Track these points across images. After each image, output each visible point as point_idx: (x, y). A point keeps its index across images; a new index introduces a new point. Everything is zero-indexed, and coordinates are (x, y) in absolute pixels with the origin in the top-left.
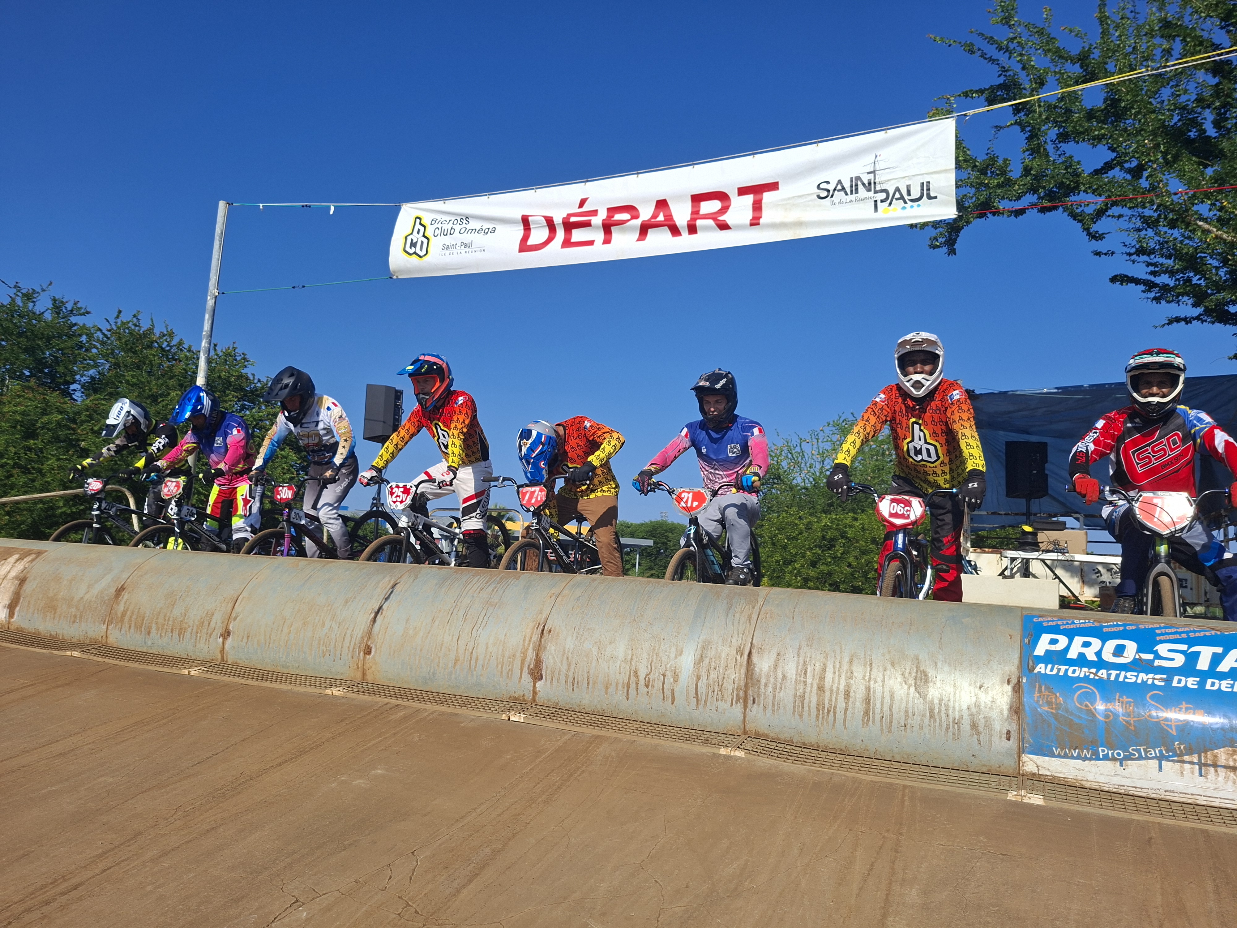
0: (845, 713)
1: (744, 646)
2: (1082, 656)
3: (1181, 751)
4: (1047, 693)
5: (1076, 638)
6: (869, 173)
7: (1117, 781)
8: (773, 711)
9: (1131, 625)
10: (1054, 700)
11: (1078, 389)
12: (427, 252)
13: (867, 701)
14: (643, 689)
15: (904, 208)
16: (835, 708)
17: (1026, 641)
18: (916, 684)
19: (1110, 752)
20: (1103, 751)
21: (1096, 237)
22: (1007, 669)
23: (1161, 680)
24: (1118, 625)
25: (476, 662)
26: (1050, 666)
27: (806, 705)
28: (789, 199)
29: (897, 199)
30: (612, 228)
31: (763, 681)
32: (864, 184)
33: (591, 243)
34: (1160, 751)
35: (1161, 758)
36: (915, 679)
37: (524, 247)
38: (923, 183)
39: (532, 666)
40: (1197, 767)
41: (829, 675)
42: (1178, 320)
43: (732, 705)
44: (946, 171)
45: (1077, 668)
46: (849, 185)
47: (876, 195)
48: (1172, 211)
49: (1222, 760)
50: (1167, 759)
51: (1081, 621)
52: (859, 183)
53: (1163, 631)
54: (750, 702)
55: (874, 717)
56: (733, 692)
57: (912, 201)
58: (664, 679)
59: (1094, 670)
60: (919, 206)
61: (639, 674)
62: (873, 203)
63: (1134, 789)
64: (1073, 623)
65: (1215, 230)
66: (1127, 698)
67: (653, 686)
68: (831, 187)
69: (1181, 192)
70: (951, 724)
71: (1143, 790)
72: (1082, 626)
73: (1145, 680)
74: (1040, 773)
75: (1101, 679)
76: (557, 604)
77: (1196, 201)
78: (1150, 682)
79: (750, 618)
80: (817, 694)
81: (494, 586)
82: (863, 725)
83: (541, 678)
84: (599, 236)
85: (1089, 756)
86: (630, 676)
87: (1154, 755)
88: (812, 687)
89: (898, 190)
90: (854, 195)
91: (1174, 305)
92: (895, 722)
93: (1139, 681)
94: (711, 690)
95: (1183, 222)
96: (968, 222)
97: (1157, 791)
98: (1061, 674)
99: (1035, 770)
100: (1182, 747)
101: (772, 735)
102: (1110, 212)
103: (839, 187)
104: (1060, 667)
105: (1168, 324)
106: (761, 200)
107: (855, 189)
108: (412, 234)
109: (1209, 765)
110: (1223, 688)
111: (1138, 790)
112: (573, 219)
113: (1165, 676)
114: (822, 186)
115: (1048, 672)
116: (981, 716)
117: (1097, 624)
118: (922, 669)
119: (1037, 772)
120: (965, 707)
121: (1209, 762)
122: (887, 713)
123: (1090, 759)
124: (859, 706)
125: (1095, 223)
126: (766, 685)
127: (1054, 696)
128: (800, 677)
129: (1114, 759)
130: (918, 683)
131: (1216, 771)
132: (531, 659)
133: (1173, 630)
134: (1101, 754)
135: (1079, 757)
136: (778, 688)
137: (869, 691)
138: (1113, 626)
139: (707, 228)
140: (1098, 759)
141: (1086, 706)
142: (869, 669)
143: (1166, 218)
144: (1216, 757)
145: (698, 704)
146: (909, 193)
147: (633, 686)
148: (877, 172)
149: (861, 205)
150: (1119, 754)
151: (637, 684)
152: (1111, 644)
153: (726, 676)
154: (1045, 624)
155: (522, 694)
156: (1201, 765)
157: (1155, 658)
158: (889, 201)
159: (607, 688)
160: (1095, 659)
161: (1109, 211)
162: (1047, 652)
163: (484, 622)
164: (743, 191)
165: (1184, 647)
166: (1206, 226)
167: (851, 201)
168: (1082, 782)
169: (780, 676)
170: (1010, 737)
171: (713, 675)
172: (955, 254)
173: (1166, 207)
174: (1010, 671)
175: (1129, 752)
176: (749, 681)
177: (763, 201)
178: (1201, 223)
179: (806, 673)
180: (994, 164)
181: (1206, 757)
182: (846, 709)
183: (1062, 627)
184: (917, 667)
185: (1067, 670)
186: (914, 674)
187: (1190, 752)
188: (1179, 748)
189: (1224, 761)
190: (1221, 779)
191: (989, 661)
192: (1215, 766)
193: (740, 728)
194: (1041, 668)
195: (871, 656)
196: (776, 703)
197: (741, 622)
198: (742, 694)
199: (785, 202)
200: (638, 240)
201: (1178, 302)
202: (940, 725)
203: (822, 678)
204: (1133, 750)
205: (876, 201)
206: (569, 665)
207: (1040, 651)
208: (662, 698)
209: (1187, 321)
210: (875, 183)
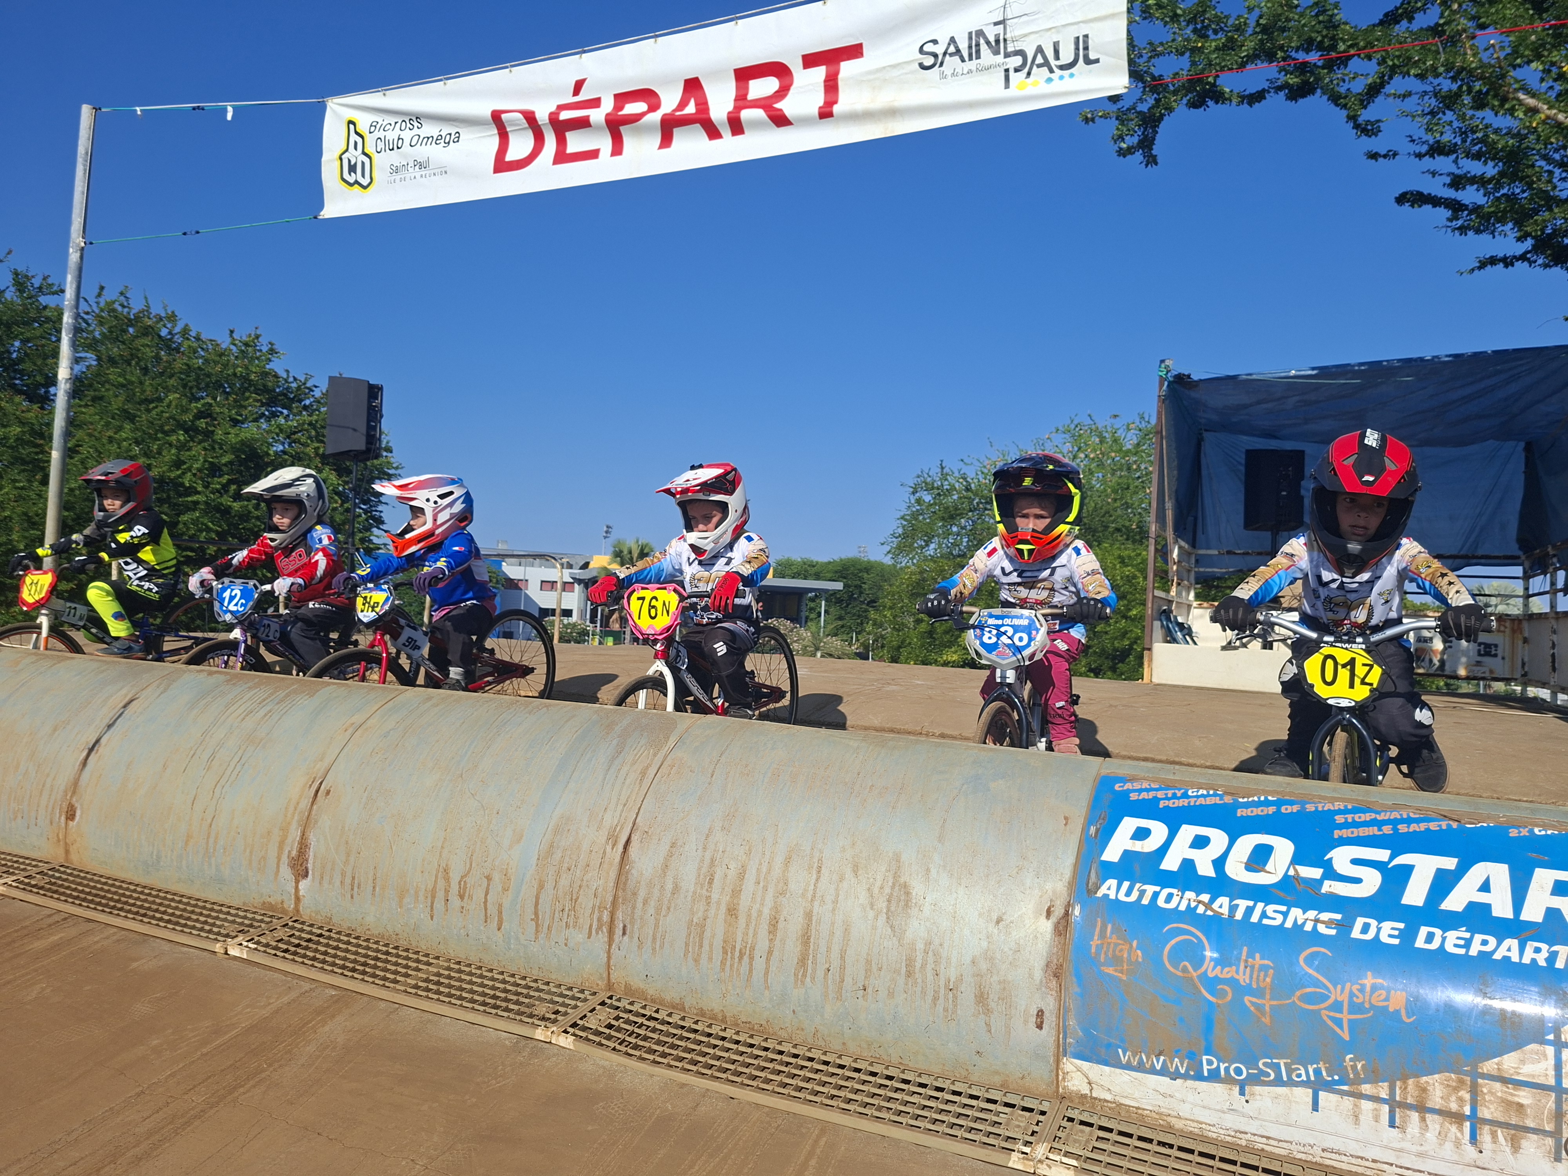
0: (768, 960)
1: (622, 828)
2: (1188, 865)
3: (1356, 1073)
4: (1114, 940)
5: (1184, 827)
6: (996, 24)
7: (1232, 1122)
8: (654, 949)
9: (1291, 803)
10: (1125, 955)
11: (1343, 370)
12: (371, 178)
13: (806, 939)
14: (455, 902)
15: (1049, 80)
16: (753, 949)
17: (1093, 830)
18: (888, 910)
19: (1222, 1066)
20: (1210, 1063)
21: (1368, 130)
22: (1049, 886)
23: (1329, 924)
24: (1267, 803)
25: (215, 842)
26: (1126, 884)
27: (706, 943)
28: (878, 70)
29: (1039, 66)
30: (622, 128)
31: (642, 894)
32: (988, 43)
33: (593, 154)
34: (1317, 1072)
35: (1317, 1086)
36: (889, 901)
37: (502, 165)
38: (1078, 38)
39: (294, 853)
40: (1386, 1108)
41: (749, 885)
42: (1493, 261)
43: (589, 937)
44: (1113, 16)
45: (1175, 891)
46: (966, 45)
47: (1007, 60)
48: (1482, 78)
49: (1436, 1099)
50: (1329, 1087)
51: (1201, 792)
52: (982, 41)
53: (1350, 817)
54: (619, 931)
55: (814, 970)
56: (593, 913)
57: (1062, 68)
58: (489, 885)
59: (1205, 897)
60: (1072, 75)
61: (451, 874)
62: (1003, 74)
63: (1264, 1140)
64: (1185, 796)
65: (1545, 107)
66: (1262, 958)
67: (471, 897)
68: (939, 49)
69: (1493, 45)
70: (942, 991)
71: (1281, 1144)
72: (1201, 801)
73: (1300, 922)
74: (1094, 1095)
75: (1218, 915)
76: (350, 745)
77: (1519, 61)
78: (1309, 927)
79: (643, 774)
80: (725, 921)
81: (268, 708)
82: (796, 982)
83: (307, 876)
84: (605, 144)
85: (1182, 1071)
86: (436, 877)
87: (1304, 1078)
88: (718, 909)
89: (1040, 50)
90: (975, 61)
91: (1485, 237)
92: (848, 980)
93: (1289, 924)
94: (559, 907)
95: (1495, 96)
96: (1170, 110)
97: (1307, 1149)
98: (1145, 901)
99: (1085, 1090)
100: (1359, 1067)
101: (651, 992)
102: (1389, 89)
103: (952, 49)
104: (1145, 887)
105: (1480, 268)
106: (837, 73)
107: (975, 53)
108: (347, 150)
109: (1410, 1107)
110: (1450, 948)
111: (1272, 1142)
112: (565, 115)
113: (1338, 917)
114: (926, 48)
115: (1122, 897)
116: (995, 978)
117: (1228, 799)
118: (902, 880)
119: (1088, 1092)
120: (967, 960)
121: (1410, 1100)
122: (835, 964)
123: (1186, 1077)
124: (792, 949)
125: (1365, 107)
126: (645, 902)
127: (1127, 947)
128: (702, 888)
129: (1228, 1080)
130: (893, 909)
131: (1423, 1119)
132: (294, 841)
133: (1368, 817)
134: (1206, 1067)
135: (1163, 1072)
136: (665, 907)
137: (810, 920)
138: (1258, 804)
139: (757, 124)
140: (1199, 1077)
141: (1185, 970)
142: (814, 877)
143: (1469, 91)
144: (1424, 1090)
145: (537, 931)
146: (1057, 57)
147: (440, 894)
148: (1008, 22)
149: (984, 77)
150: (1238, 1071)
151: (447, 891)
152: (1247, 843)
153: (584, 883)
154: (1134, 796)
155: (279, 899)
156: (1394, 1104)
157: (1325, 877)
158: (1026, 70)
159: (401, 897)
160: (1211, 873)
161: (1387, 86)
162: (1126, 854)
163: (236, 772)
164: (810, 61)
165: (1382, 855)
166: (1531, 102)
167: (970, 72)
168: (1169, 1119)
169: (669, 886)
170: (1042, 1022)
171: (564, 881)
172: (1156, 164)
173: (1470, 72)
174: (1054, 892)
175: (1258, 1068)
176: (620, 893)
177: (840, 76)
178: (1522, 96)
179: (711, 881)
180: (1204, 11)
181: (1404, 1089)
182: (770, 952)
183: (1162, 804)
184: (896, 876)
185: (1156, 895)
186: (887, 890)
187: (1374, 1077)
188: (1354, 1068)
189: (1439, 1100)
190: (1431, 1135)
191: (1020, 869)
192: (1422, 1108)
193: (601, 978)
194: (1109, 888)
195: (821, 852)
196: (659, 935)
197: (628, 781)
198: (606, 917)
199: (872, 77)
200: (661, 147)
201: (1493, 233)
202: (924, 993)
203: (736, 893)
204: (1265, 1064)
205: (1007, 70)
206: (348, 855)
207: (1112, 853)
208: (482, 917)
209: (1508, 262)
210: (1005, 40)
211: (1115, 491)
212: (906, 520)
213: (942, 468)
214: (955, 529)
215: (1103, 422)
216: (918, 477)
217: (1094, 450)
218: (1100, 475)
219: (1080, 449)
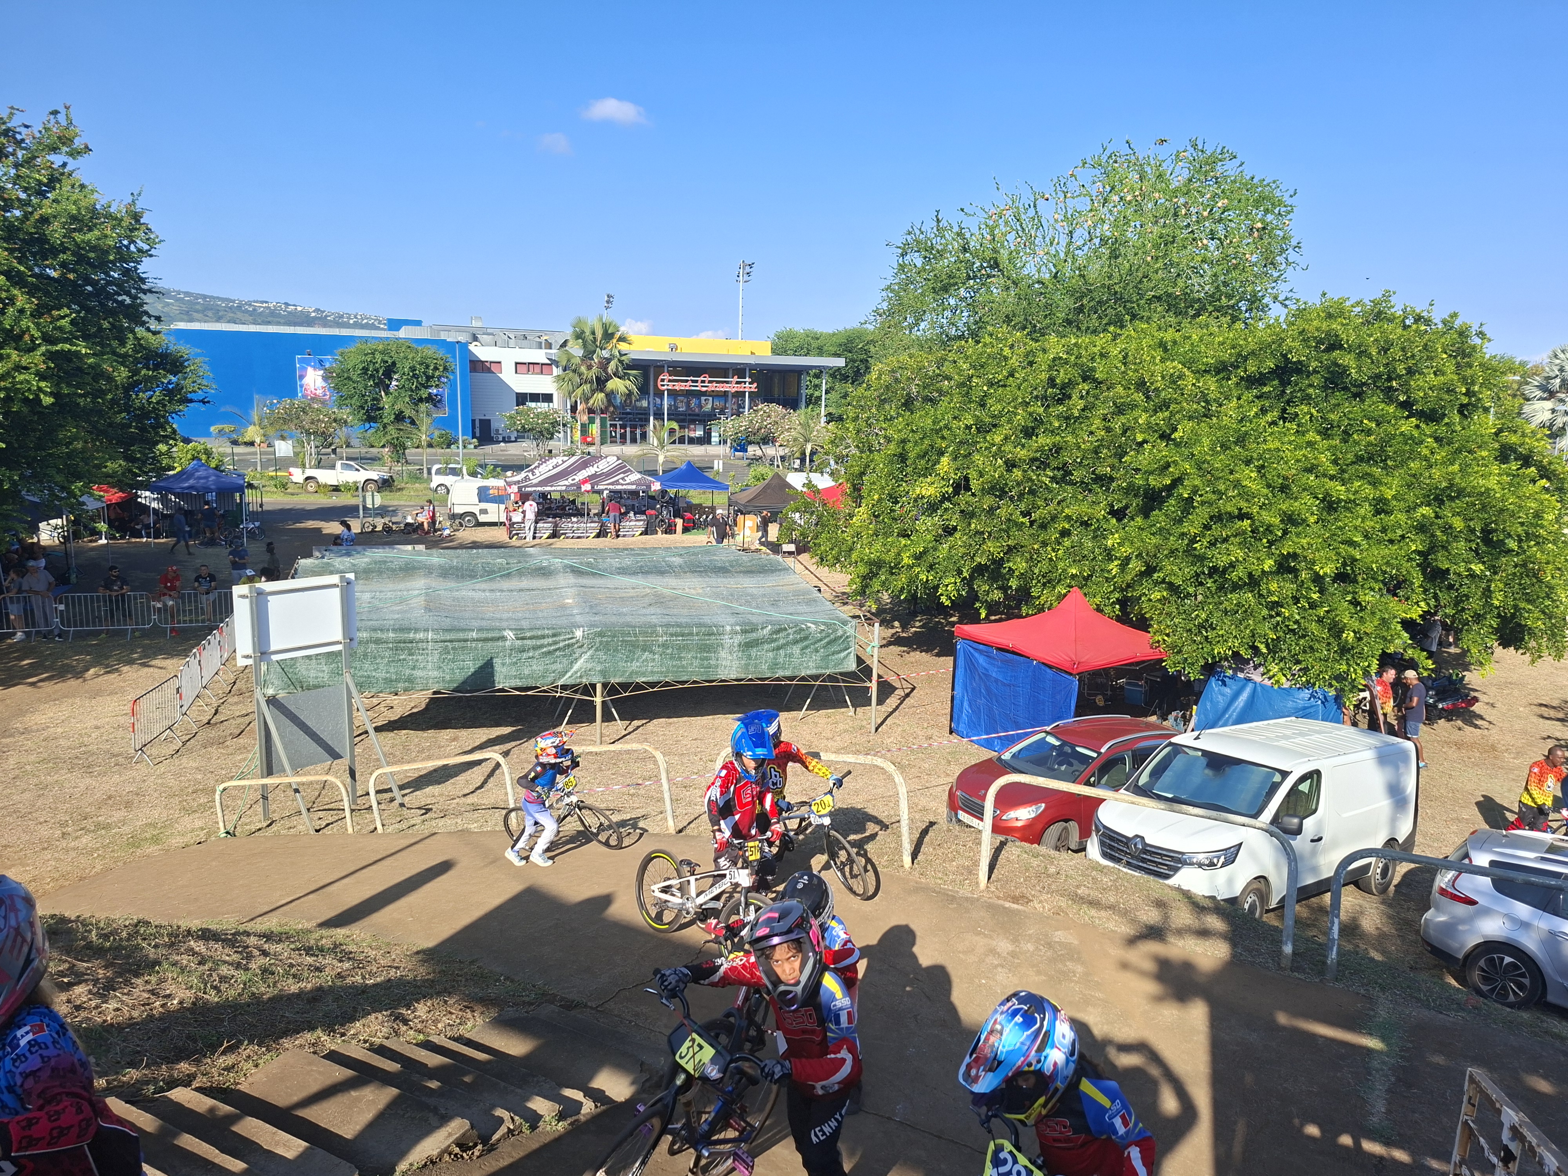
211: (1157, 247)
212: (892, 291)
213: (938, 221)
214: (952, 302)
215: (1145, 150)
216: (909, 233)
217: (1132, 189)
218: (1138, 224)
219: (1113, 188)
